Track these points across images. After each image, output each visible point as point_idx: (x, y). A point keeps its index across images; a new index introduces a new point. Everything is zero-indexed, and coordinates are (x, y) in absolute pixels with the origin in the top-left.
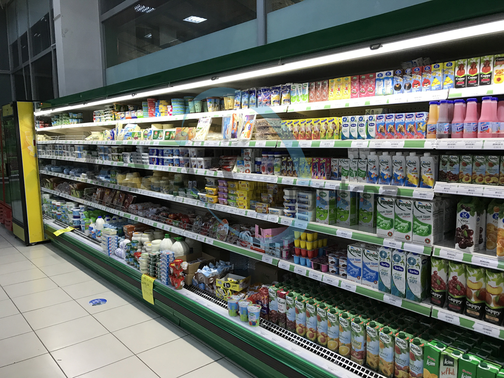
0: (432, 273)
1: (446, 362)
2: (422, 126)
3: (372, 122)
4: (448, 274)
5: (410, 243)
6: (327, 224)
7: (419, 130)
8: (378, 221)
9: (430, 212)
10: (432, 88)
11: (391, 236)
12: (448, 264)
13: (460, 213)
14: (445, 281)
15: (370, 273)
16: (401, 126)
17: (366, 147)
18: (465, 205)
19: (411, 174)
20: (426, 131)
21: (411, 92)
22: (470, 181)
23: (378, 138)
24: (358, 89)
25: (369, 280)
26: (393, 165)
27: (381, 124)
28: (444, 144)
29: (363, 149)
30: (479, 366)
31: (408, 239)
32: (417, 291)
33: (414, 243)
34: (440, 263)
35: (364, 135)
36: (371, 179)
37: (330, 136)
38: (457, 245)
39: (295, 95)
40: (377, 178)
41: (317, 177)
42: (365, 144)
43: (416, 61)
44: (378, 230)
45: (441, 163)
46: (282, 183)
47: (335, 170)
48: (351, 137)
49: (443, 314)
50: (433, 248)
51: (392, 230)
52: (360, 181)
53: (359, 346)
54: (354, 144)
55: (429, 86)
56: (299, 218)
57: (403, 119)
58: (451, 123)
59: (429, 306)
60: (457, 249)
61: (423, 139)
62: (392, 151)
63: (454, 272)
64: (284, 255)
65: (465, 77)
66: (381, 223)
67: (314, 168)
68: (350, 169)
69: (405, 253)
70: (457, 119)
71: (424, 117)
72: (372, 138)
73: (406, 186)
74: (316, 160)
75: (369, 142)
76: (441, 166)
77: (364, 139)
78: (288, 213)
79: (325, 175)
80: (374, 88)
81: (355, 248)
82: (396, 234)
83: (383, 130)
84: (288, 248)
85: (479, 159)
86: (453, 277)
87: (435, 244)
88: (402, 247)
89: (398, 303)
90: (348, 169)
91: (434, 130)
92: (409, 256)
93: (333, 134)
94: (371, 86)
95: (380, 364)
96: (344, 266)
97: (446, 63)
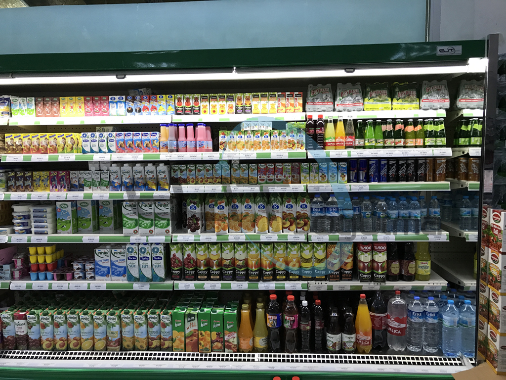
0: (172, 256)
1: (189, 319)
2: (157, 142)
3: (112, 138)
4: (183, 254)
5: (153, 235)
6: (71, 233)
7: (154, 145)
8: (124, 222)
9: (168, 208)
10: (159, 113)
11: (136, 233)
12: (183, 245)
13: (189, 207)
14: (181, 260)
15: (119, 269)
16: (139, 142)
17: (109, 160)
18: (192, 201)
19: (150, 180)
20: (159, 147)
21: (142, 114)
22: (195, 182)
23: (119, 152)
24: (92, 108)
25: (118, 275)
26: (134, 174)
27: (121, 140)
28: (175, 156)
29: (104, 161)
30: (212, 313)
31: (151, 233)
32: (161, 273)
33: (157, 235)
34: (177, 247)
35: (105, 149)
36: (115, 187)
37: (69, 150)
38: (189, 230)
39: (18, 108)
40: (121, 185)
41: (57, 190)
42: (107, 157)
43: (142, 90)
44: (125, 230)
45: (172, 171)
46: (11, 200)
47: (74, 182)
48: (92, 151)
49: (183, 285)
50: (172, 236)
51: (137, 228)
52: (104, 190)
53: (116, 335)
54: (97, 157)
55: (156, 111)
56: (35, 233)
57: (140, 136)
58: (177, 141)
59: (172, 282)
60: (190, 233)
61: (158, 153)
62: (133, 163)
63: (188, 251)
64: (17, 274)
65: (182, 107)
66: (127, 224)
67: (53, 181)
68: (93, 179)
69: (150, 245)
70: (182, 138)
71: (157, 136)
72: (113, 152)
73: (147, 190)
74: (54, 174)
75: (111, 155)
76: (172, 173)
77: (105, 153)
78: (20, 230)
79: (66, 187)
80: (108, 109)
81: (103, 251)
82: (141, 230)
83: (123, 146)
84: (21, 267)
85: (200, 166)
86: (188, 255)
87: (172, 233)
88: (147, 240)
89: (146, 287)
90: (91, 180)
91: (166, 146)
92: (153, 246)
93: (72, 148)
94: (104, 107)
95: (136, 343)
96: (91, 269)
97: (167, 96)
